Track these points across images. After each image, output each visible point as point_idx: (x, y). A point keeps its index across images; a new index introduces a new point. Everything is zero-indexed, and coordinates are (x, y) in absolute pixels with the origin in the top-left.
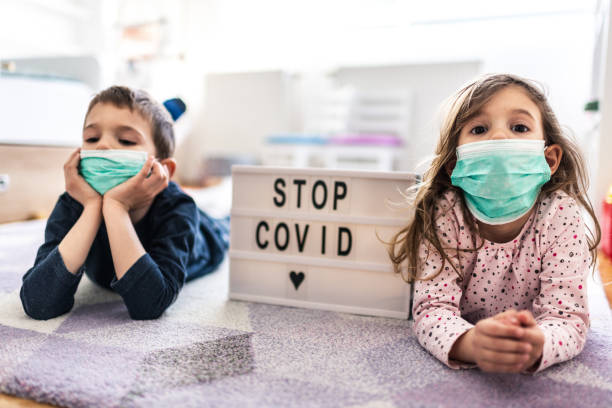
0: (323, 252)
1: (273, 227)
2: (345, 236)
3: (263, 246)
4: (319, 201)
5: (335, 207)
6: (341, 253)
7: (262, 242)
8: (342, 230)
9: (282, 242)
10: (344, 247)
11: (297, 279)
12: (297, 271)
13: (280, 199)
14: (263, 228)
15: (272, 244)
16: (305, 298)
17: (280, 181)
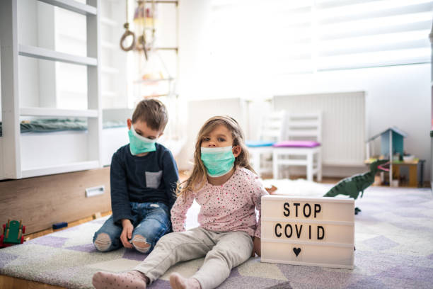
0: (310, 238)
1: (284, 227)
2: (321, 230)
3: (279, 236)
4: (307, 213)
5: (315, 217)
6: (319, 238)
7: (278, 234)
8: (319, 227)
9: (289, 234)
10: (321, 236)
11: (297, 251)
12: (297, 248)
13: (287, 213)
14: (278, 227)
15: (283, 235)
16: (301, 261)
17: (287, 204)
